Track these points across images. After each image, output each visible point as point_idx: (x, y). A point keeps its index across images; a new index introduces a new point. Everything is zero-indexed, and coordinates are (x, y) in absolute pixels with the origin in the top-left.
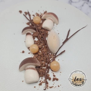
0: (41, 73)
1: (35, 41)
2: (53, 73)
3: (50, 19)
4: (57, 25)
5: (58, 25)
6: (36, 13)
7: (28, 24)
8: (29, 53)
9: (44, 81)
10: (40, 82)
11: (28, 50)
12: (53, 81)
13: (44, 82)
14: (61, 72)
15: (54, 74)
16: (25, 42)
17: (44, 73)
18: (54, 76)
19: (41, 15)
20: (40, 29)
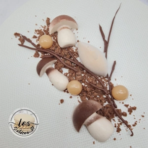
0: (109, 114)
1: (66, 75)
2: (123, 103)
3: (64, 28)
4: (77, 31)
5: (78, 29)
6: (36, 31)
7: (36, 55)
8: (71, 97)
9: (119, 123)
10: (115, 126)
11: (66, 93)
12: (130, 114)
13: (121, 124)
14: (131, 95)
15: (125, 103)
16: (53, 85)
17: (112, 113)
18: (127, 106)
19: (46, 29)
20: (60, 52)
